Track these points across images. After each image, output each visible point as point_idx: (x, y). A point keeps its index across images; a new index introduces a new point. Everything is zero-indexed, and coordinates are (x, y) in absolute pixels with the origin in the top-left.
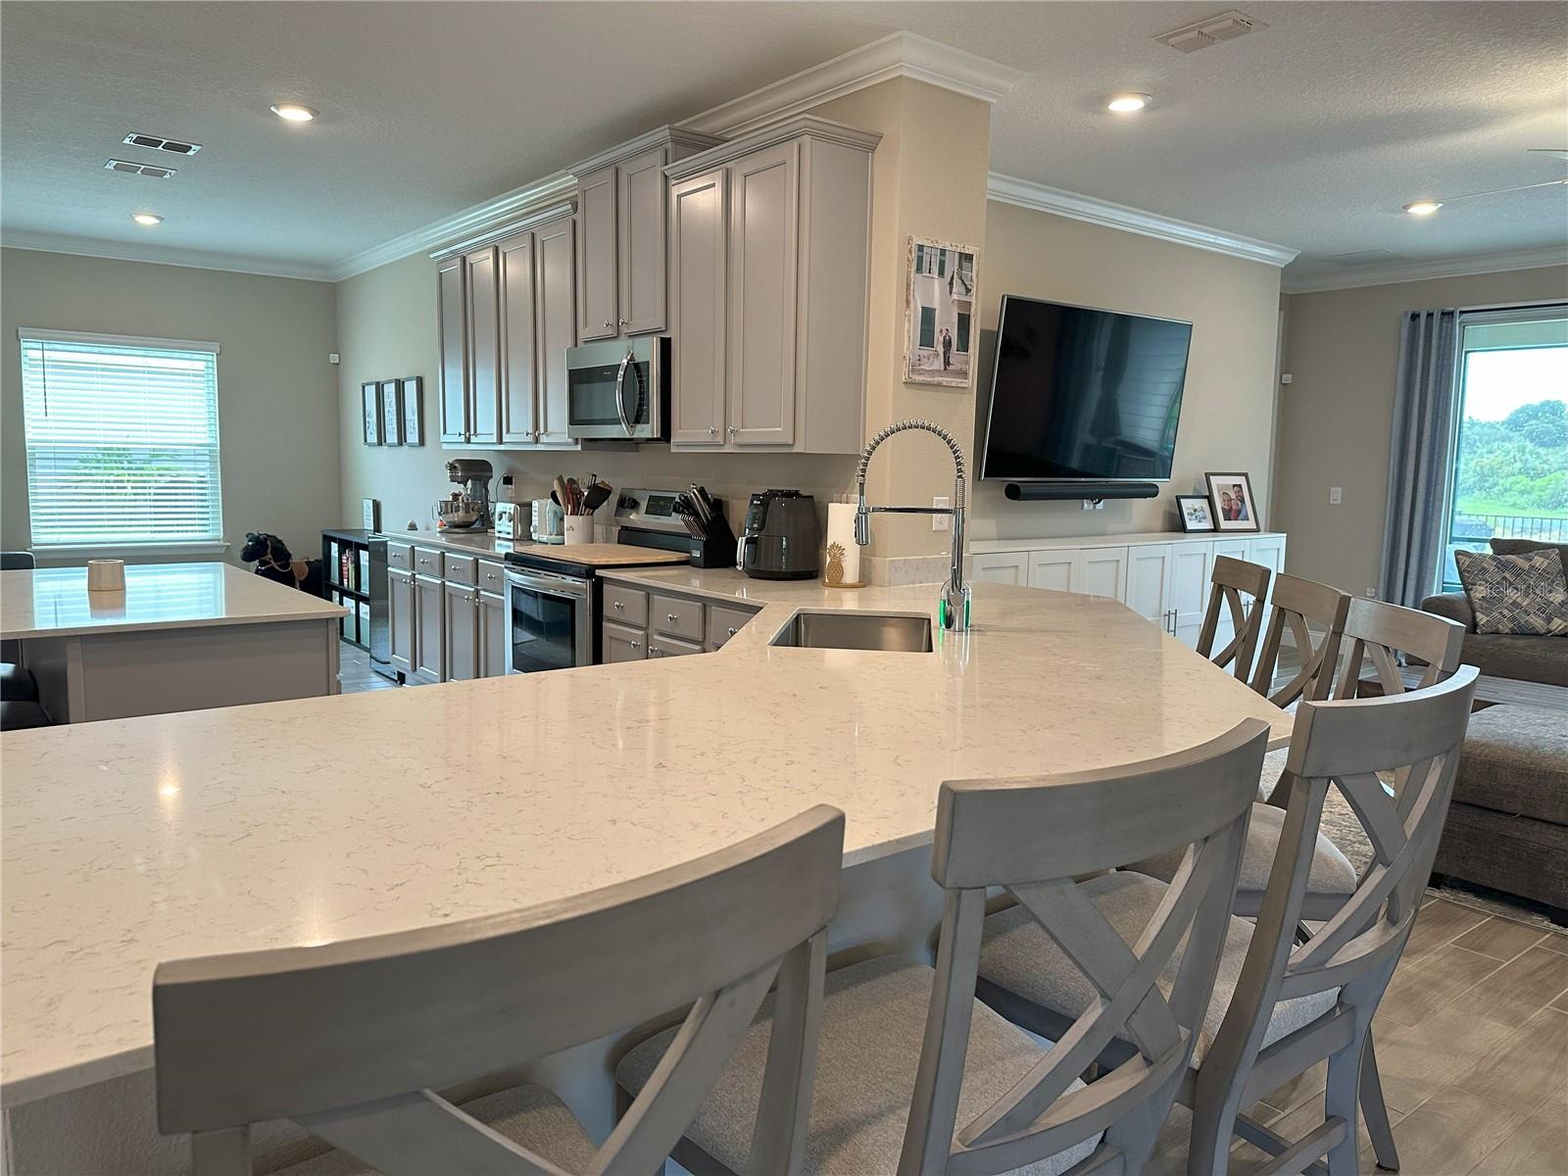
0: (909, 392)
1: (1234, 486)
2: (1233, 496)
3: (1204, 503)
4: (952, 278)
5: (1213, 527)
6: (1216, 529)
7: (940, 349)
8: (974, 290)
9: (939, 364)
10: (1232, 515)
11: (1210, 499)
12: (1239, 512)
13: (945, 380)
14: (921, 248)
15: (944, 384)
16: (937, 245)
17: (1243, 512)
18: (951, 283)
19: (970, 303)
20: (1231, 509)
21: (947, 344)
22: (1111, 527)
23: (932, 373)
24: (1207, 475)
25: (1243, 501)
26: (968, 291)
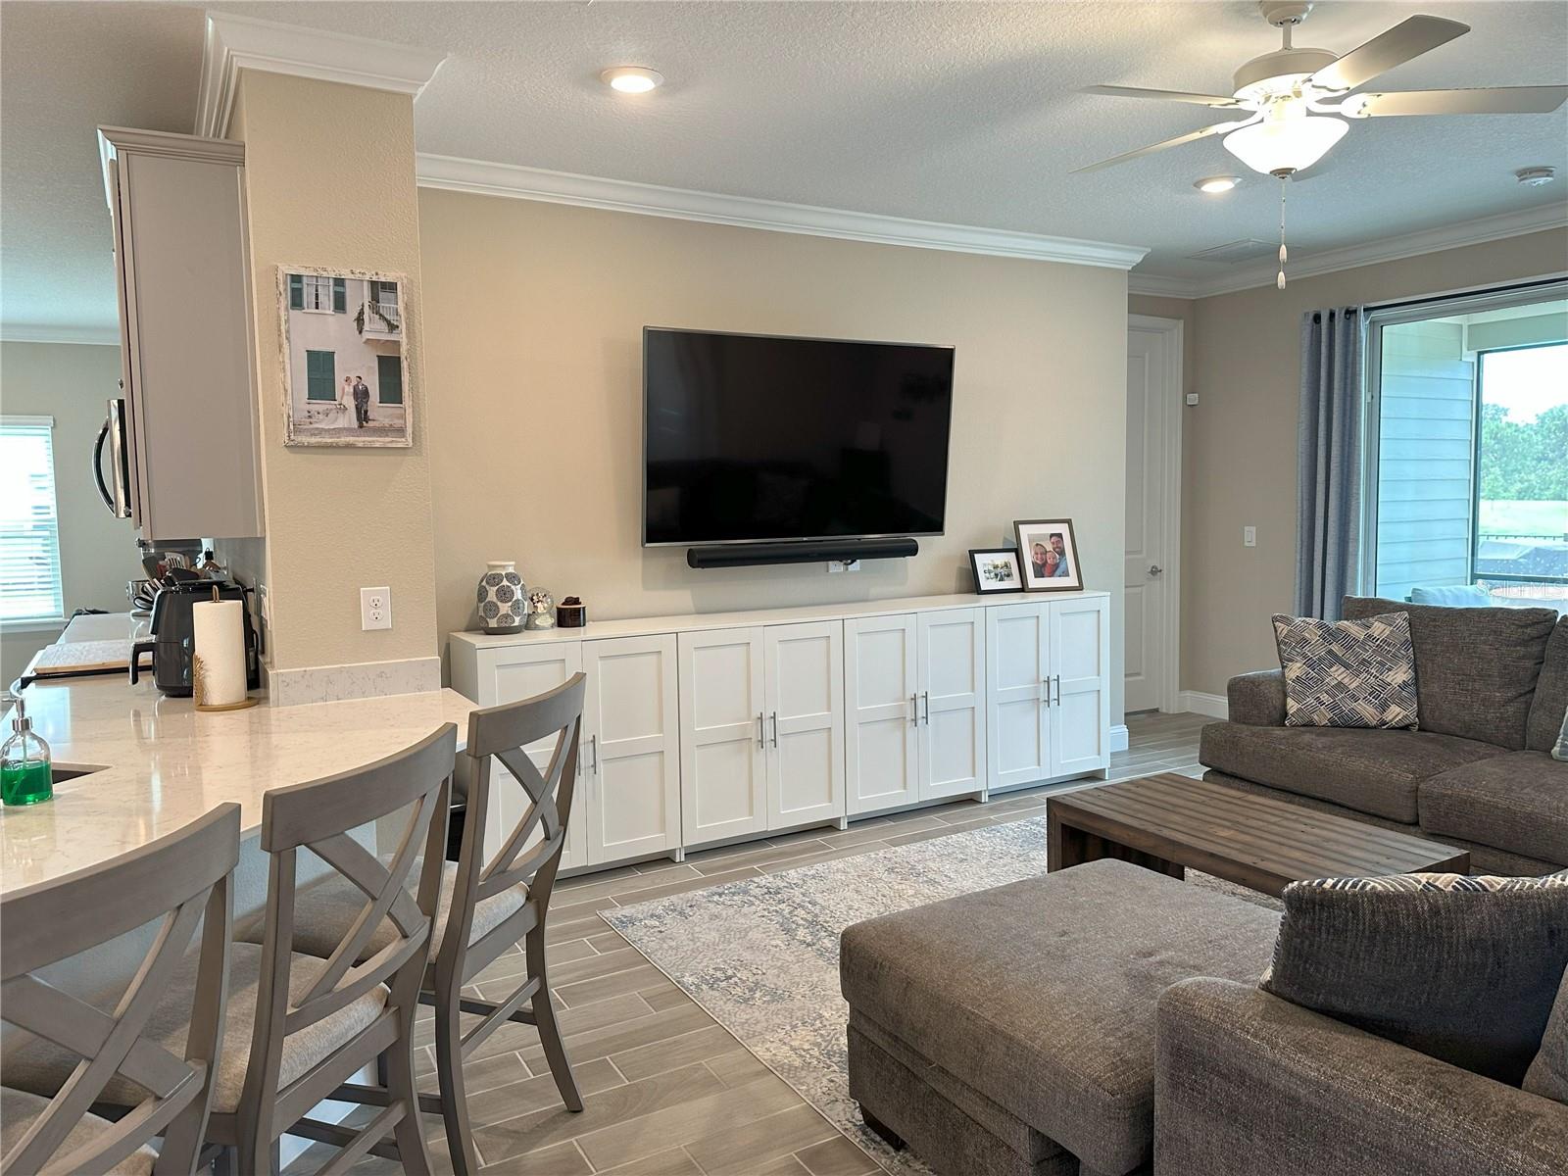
0: (298, 458)
1: (1052, 535)
2: (1049, 547)
3: (1011, 557)
4: (361, 313)
5: (1020, 586)
6: (1023, 589)
7: (350, 402)
8: (403, 326)
9: (350, 419)
10: (1046, 571)
11: (1017, 552)
12: (1057, 566)
13: (360, 440)
14: (296, 279)
15: (361, 445)
16: (325, 274)
17: (1062, 567)
18: (360, 320)
19: (397, 344)
20: (1045, 563)
21: (361, 395)
22: (874, 591)
23: (338, 431)
24: (1017, 524)
25: (1062, 553)
26: (392, 327)
